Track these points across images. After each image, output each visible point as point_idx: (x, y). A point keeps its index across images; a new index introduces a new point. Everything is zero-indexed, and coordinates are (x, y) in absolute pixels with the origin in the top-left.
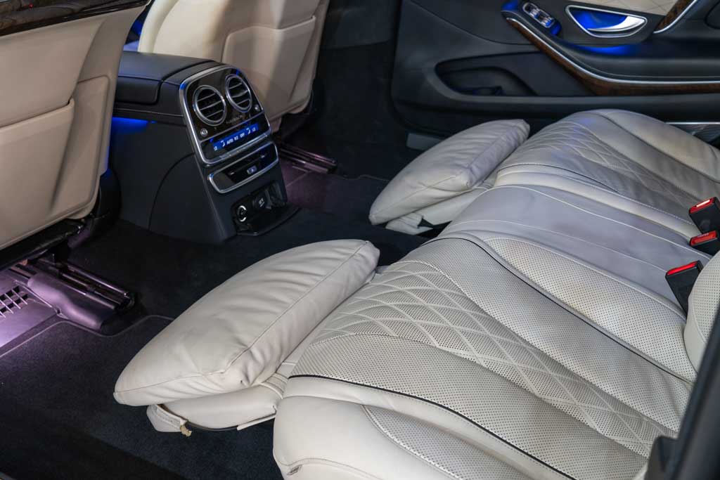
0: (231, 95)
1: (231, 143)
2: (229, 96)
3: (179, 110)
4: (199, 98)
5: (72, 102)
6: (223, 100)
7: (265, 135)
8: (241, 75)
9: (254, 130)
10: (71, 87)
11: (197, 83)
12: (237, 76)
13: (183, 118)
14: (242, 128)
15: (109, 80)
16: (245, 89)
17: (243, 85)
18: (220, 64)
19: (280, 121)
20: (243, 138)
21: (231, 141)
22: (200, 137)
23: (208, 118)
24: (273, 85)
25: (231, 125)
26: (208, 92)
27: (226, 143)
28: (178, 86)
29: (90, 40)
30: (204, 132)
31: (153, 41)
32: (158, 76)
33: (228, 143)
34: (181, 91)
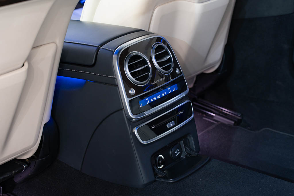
0: (157, 60)
1: (154, 101)
2: (154, 61)
3: (111, 71)
4: (129, 63)
5: (26, 65)
6: (150, 65)
7: (183, 94)
8: (165, 42)
9: (174, 89)
10: (25, 51)
11: (127, 50)
12: (161, 44)
13: (115, 79)
14: (164, 87)
15: (57, 46)
16: (168, 54)
17: (167, 52)
18: (149, 33)
19: (195, 79)
20: (165, 96)
21: (154, 99)
22: (129, 96)
23: (135, 79)
24: (191, 49)
25: (156, 85)
26: (138, 57)
27: (150, 100)
28: (113, 52)
29: (43, 15)
30: (132, 92)
32: (97, 43)
33: (152, 100)
34: (115, 56)
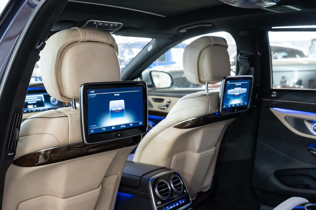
0: (173, 184)
1: (172, 209)
2: (172, 185)
3: (148, 191)
4: (158, 186)
5: (100, 186)
6: (169, 188)
7: (188, 205)
8: (178, 175)
9: (183, 202)
10: (100, 180)
11: (158, 179)
12: (176, 176)
13: (150, 195)
14: (178, 201)
15: (118, 176)
16: (180, 182)
17: (179, 180)
18: (169, 169)
19: (196, 195)
20: (178, 206)
21: (172, 207)
22: (157, 205)
23: (161, 196)
24: (194, 178)
25: (174, 199)
26: (163, 183)
27: (169, 208)
28: (149, 180)
29: (111, 160)
30: (159, 203)
31: (140, 157)
32: (140, 175)
33: (170, 208)
34: (150, 182)
